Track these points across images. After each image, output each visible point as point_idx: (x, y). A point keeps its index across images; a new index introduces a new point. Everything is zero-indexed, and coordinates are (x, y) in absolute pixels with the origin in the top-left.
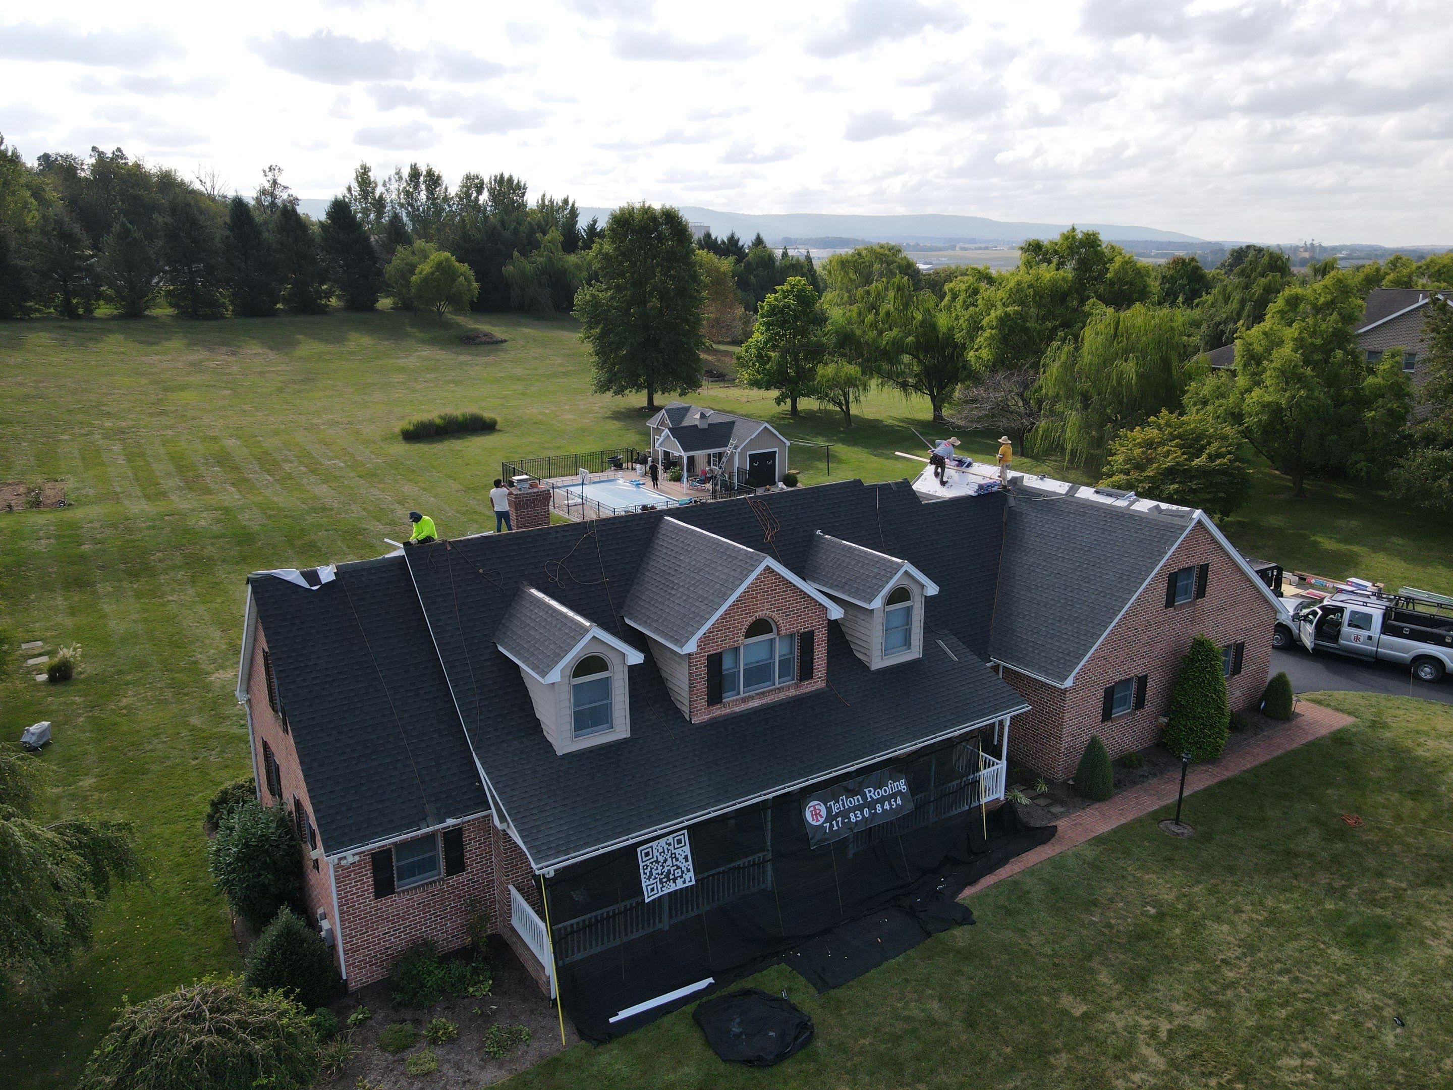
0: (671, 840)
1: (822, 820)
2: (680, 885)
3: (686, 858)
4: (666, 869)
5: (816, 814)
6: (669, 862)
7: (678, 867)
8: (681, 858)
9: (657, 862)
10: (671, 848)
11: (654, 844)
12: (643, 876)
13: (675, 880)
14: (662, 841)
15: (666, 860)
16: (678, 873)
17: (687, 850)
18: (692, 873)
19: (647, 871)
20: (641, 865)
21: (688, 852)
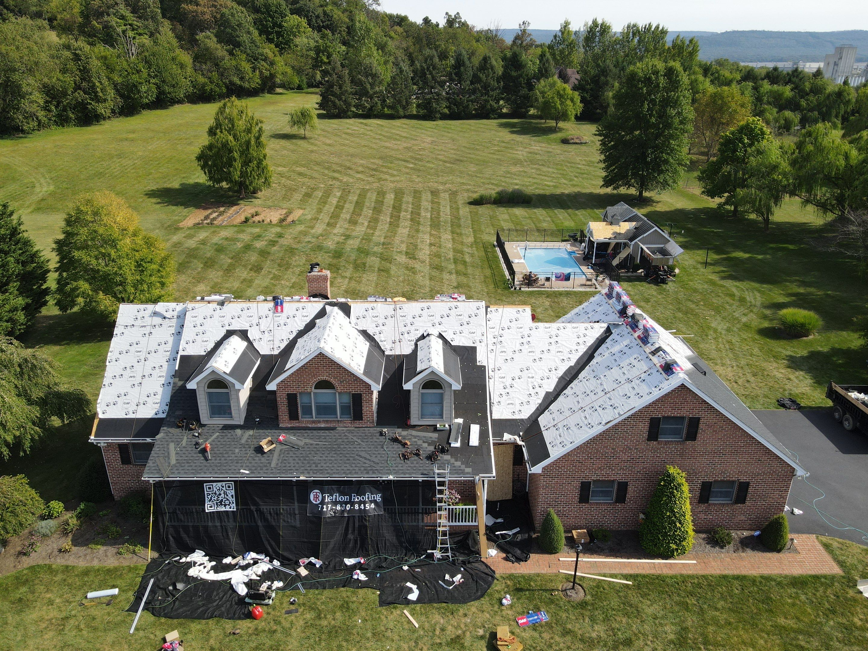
0: (224, 485)
1: (318, 502)
2: (228, 509)
3: (232, 496)
4: (220, 499)
5: (316, 497)
6: (223, 495)
7: (228, 500)
8: (229, 496)
9: (215, 494)
10: (224, 489)
11: (214, 484)
12: (206, 499)
13: (225, 505)
14: (219, 484)
15: (220, 494)
16: (228, 503)
17: (233, 491)
18: (234, 505)
19: (209, 497)
20: (206, 493)
21: (234, 494)
